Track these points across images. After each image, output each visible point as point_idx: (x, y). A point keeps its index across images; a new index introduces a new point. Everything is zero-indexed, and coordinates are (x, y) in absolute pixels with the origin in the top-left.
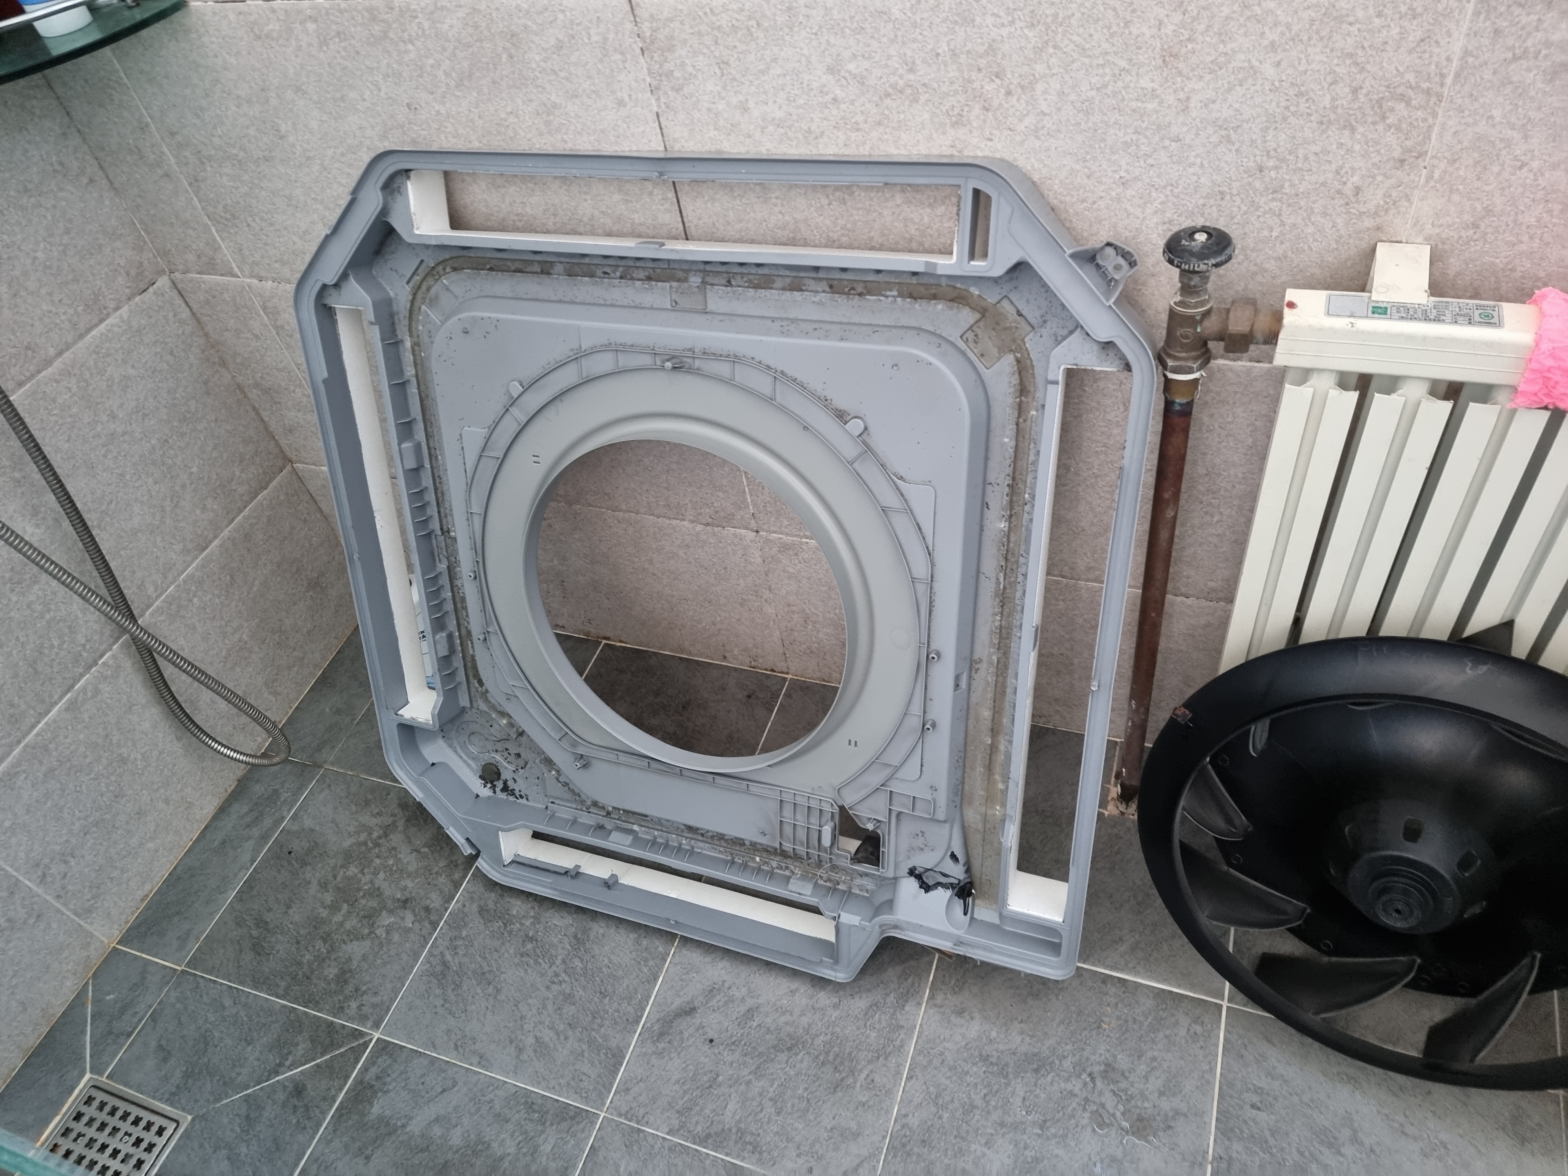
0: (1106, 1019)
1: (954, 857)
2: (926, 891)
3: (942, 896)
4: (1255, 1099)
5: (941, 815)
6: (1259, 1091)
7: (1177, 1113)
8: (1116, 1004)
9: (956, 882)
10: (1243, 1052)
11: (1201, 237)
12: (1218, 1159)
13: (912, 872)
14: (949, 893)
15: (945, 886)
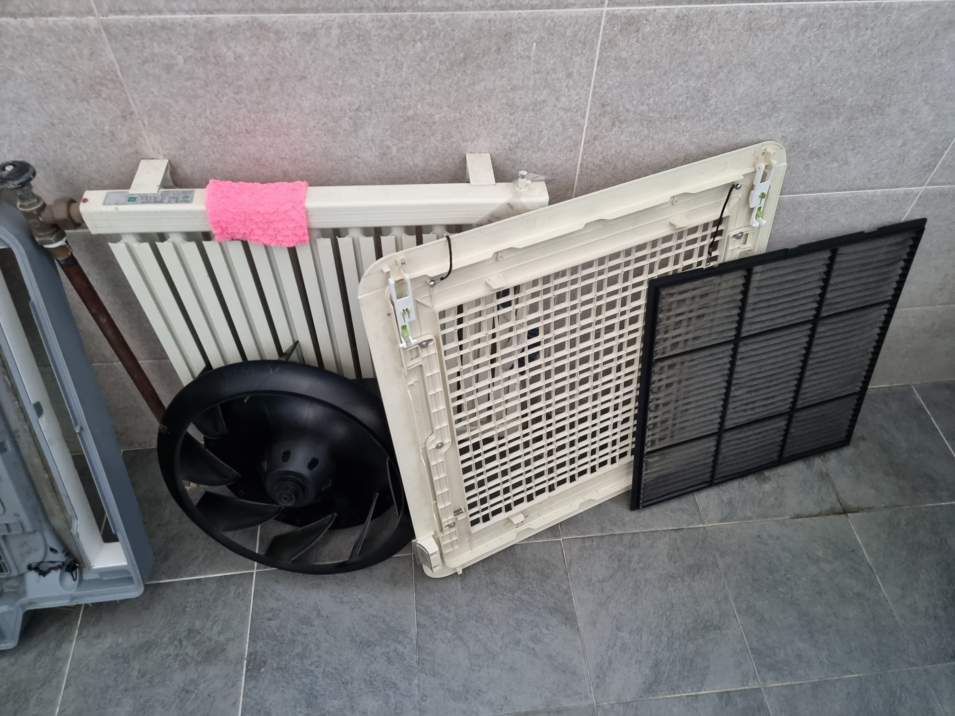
0: (188, 605)
1: (52, 550)
2: (44, 576)
3: (55, 575)
4: (270, 615)
5: (29, 528)
6: (272, 610)
7: (228, 640)
8: (195, 594)
9: (61, 563)
10: (264, 593)
11: (9, 168)
12: (250, 654)
13: (30, 568)
14: (59, 571)
15: (55, 569)
